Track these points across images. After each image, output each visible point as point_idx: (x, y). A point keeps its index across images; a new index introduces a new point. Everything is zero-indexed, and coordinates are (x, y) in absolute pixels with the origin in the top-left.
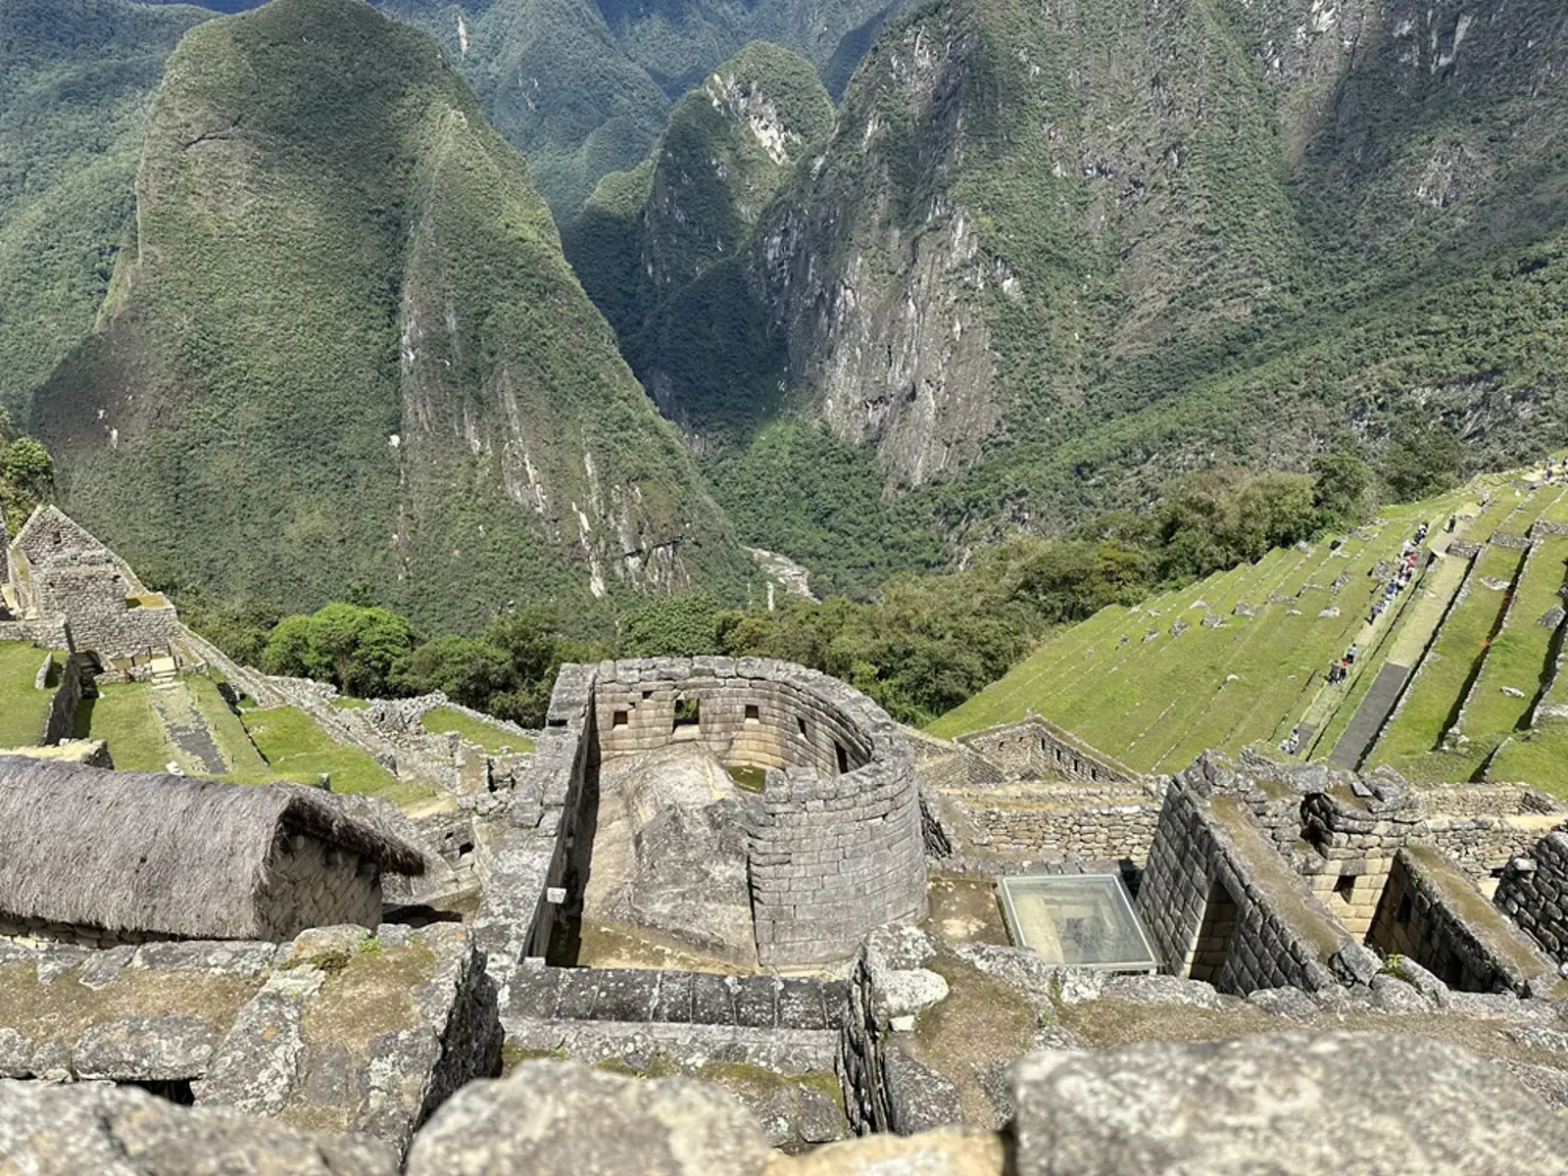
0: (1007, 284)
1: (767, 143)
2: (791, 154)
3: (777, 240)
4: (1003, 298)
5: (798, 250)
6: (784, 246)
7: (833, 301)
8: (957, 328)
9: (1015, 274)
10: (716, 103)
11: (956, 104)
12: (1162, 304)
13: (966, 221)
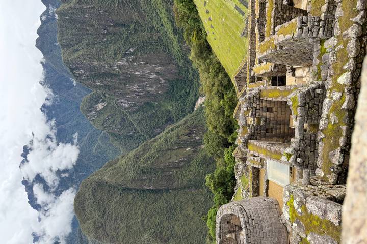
0: (132, 51)
1: (103, 107)
2: (105, 101)
3: (124, 105)
4: (135, 51)
5: (126, 100)
6: (125, 103)
7: (137, 92)
8: (142, 62)
9: (130, 48)
10: (94, 118)
11: (92, 64)
12: (136, 13)
13: (118, 61)
